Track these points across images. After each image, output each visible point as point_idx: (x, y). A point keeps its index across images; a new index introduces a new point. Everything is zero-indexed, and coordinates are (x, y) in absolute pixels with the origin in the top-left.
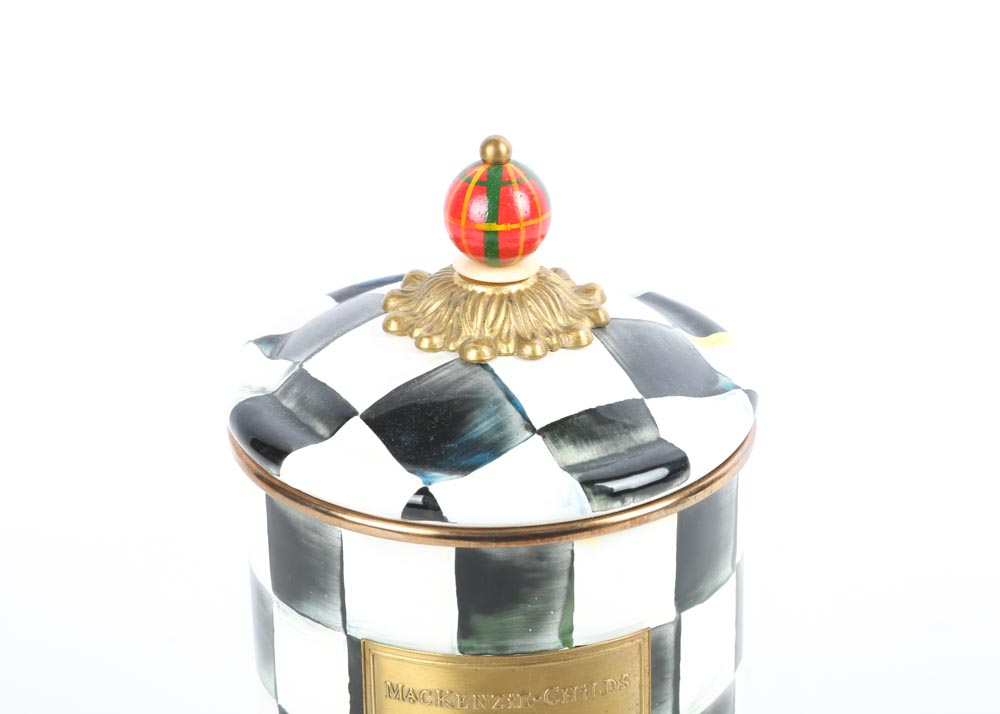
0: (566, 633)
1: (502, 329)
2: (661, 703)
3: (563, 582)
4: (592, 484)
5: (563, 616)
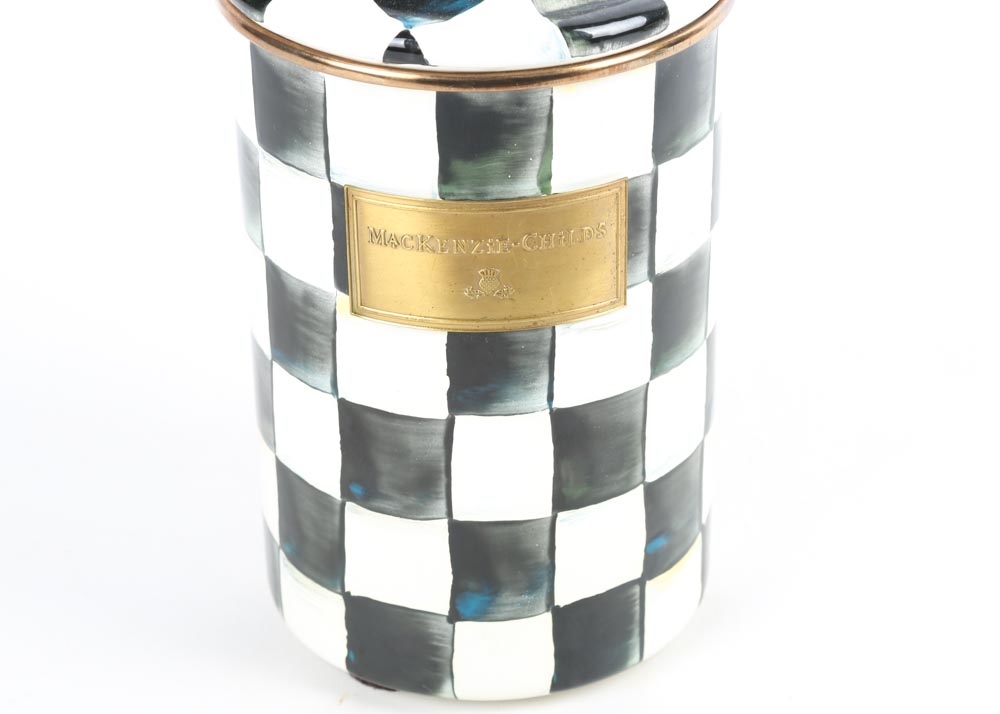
0: (545, 180)
2: (637, 254)
3: (542, 129)
4: (572, 29)
5: (542, 163)
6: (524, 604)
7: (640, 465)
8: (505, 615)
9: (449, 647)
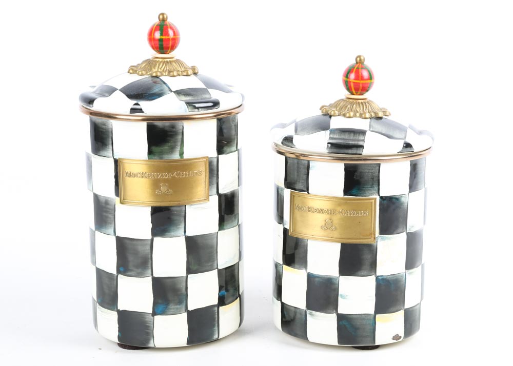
0: (181, 154)
1: (164, 69)
2: (213, 184)
3: (180, 137)
4: (189, 104)
5: (180, 148)
6: (177, 309)
7: (216, 262)
8: (171, 313)
9: (152, 325)
